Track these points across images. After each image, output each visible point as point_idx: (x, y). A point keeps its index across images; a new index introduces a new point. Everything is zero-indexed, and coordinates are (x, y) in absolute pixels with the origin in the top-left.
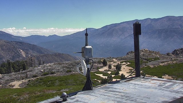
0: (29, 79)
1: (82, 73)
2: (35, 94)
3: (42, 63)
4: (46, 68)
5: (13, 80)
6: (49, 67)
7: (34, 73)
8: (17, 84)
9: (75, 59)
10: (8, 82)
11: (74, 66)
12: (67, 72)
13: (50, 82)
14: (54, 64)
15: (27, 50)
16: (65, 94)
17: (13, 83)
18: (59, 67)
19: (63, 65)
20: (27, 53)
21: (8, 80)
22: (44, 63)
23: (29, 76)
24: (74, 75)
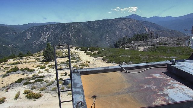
0: (149, 46)
1: (190, 46)
2: (152, 57)
3: (158, 36)
4: (161, 40)
5: (139, 46)
6: (163, 40)
7: (153, 43)
8: (141, 49)
9: (185, 35)
10: (136, 46)
11: (183, 40)
12: (177, 44)
13: (163, 50)
14: (167, 38)
15: (149, 27)
16: (174, 60)
17: (139, 48)
18: (170, 41)
19: (174, 39)
20: (149, 29)
21: (137, 46)
22: (159, 36)
23: (149, 44)
24: (182, 47)
